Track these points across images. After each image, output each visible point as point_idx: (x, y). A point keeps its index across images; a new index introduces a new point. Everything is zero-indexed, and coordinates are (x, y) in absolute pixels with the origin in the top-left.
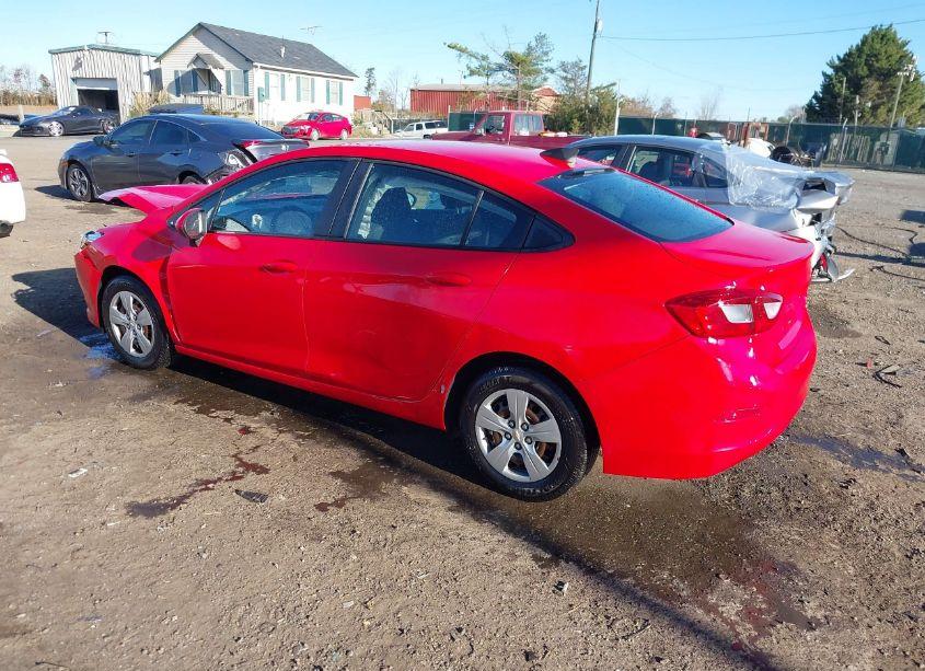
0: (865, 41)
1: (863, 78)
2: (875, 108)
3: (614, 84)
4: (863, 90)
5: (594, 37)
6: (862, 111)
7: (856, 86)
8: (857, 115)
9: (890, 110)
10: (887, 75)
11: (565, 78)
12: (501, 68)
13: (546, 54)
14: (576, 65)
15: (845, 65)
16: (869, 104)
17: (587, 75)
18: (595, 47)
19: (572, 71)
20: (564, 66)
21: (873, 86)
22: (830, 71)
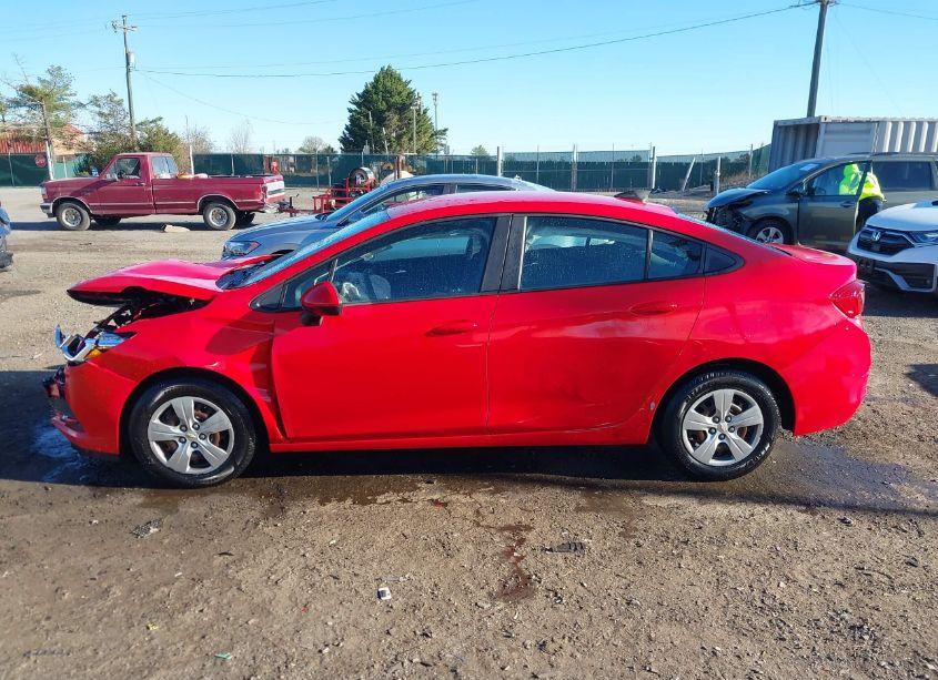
0: (377, 80)
1: (384, 112)
2: (399, 137)
3: (160, 119)
4: (387, 122)
5: (128, 71)
6: (389, 141)
7: (381, 120)
8: (386, 144)
9: (411, 139)
10: (402, 109)
11: (101, 114)
12: (17, 104)
13: (66, 87)
14: (110, 98)
15: (365, 100)
16: (394, 135)
17: (127, 110)
18: (131, 80)
19: (109, 106)
20: (95, 101)
21: (394, 119)
22: (354, 107)
